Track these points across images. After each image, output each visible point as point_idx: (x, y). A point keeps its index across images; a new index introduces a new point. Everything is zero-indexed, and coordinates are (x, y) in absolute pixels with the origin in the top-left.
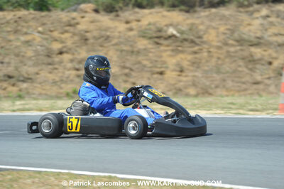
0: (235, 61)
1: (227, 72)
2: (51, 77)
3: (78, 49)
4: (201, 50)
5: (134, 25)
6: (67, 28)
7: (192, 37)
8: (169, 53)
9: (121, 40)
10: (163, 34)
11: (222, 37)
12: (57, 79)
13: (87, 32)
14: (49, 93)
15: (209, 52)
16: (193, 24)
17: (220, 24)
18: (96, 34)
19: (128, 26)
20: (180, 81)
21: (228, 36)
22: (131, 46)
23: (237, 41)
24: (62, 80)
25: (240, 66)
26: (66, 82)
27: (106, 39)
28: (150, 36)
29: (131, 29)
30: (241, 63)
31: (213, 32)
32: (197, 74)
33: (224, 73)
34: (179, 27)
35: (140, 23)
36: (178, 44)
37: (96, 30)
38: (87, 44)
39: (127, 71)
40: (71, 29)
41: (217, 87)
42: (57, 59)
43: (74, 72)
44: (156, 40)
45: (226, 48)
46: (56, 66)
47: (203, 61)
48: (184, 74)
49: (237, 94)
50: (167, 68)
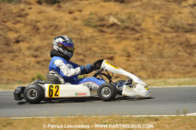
0: (174, 46)
1: (169, 57)
2: (14, 64)
3: (32, 38)
4: (142, 36)
5: (77, 14)
6: (18, 19)
7: (132, 25)
8: (114, 40)
9: (69, 29)
10: (106, 23)
11: (158, 25)
12: (20, 66)
13: (37, 22)
14: (15, 78)
15: (150, 38)
16: (130, 13)
17: (154, 13)
18: (45, 23)
19: (72, 16)
20: (130, 65)
21: (163, 23)
22: (79, 34)
23: (172, 28)
24: (24, 67)
25: (179, 51)
26: (28, 68)
27: (55, 28)
28: (94, 25)
29: (76, 19)
30: (180, 48)
31: (149, 20)
32: (143, 58)
33: (167, 58)
34: (119, 16)
35: (82, 13)
36: (121, 31)
37: (45, 20)
38: (39, 33)
39: (81, 57)
40: (22, 19)
41: (164, 70)
42: (15, 47)
43: (33, 59)
44: (100, 28)
45: (163, 34)
46: (17, 54)
47: (146, 47)
48: (132, 59)
49: (182, 76)
50: (115, 53)
